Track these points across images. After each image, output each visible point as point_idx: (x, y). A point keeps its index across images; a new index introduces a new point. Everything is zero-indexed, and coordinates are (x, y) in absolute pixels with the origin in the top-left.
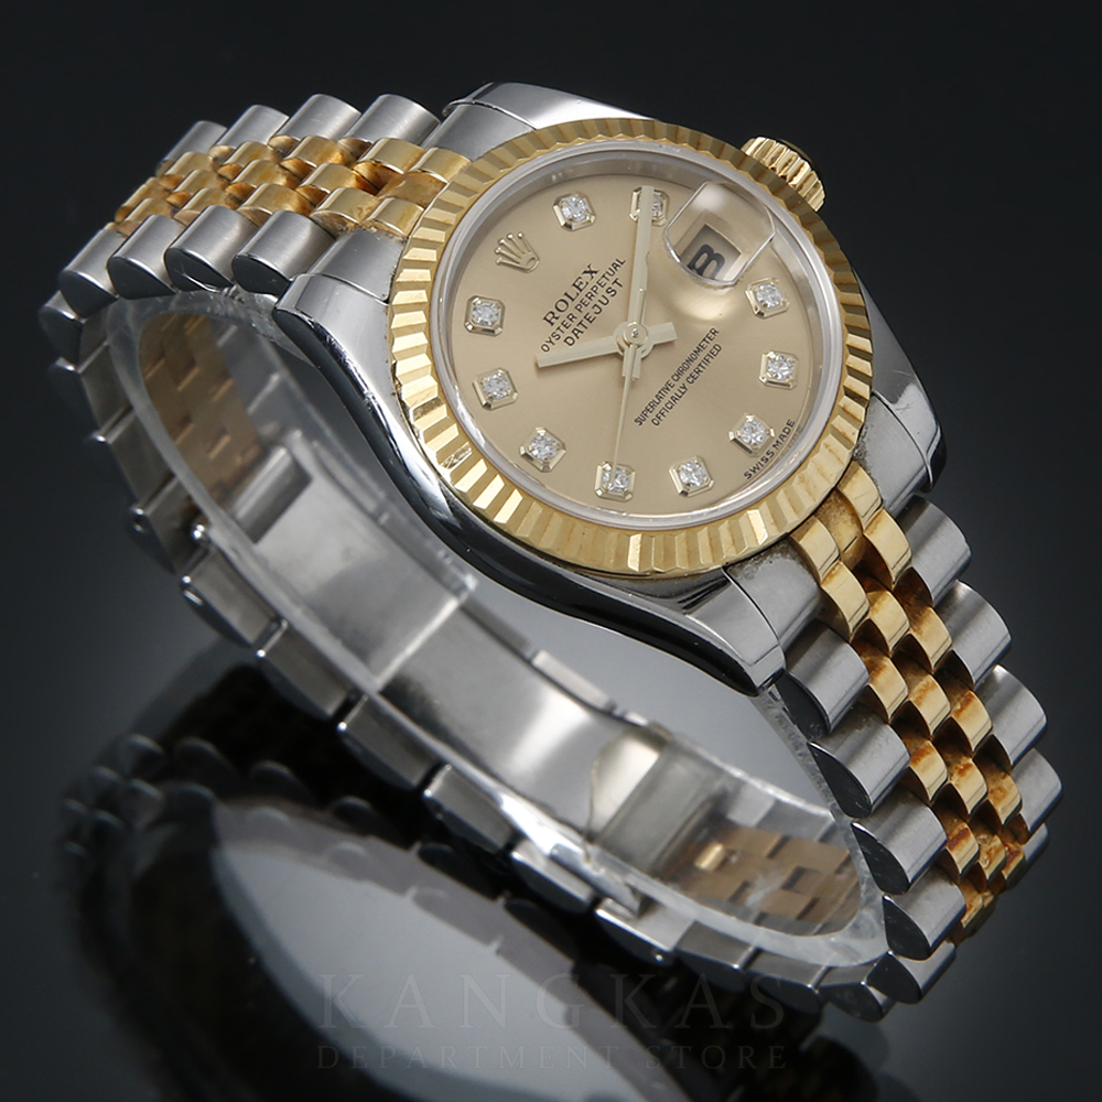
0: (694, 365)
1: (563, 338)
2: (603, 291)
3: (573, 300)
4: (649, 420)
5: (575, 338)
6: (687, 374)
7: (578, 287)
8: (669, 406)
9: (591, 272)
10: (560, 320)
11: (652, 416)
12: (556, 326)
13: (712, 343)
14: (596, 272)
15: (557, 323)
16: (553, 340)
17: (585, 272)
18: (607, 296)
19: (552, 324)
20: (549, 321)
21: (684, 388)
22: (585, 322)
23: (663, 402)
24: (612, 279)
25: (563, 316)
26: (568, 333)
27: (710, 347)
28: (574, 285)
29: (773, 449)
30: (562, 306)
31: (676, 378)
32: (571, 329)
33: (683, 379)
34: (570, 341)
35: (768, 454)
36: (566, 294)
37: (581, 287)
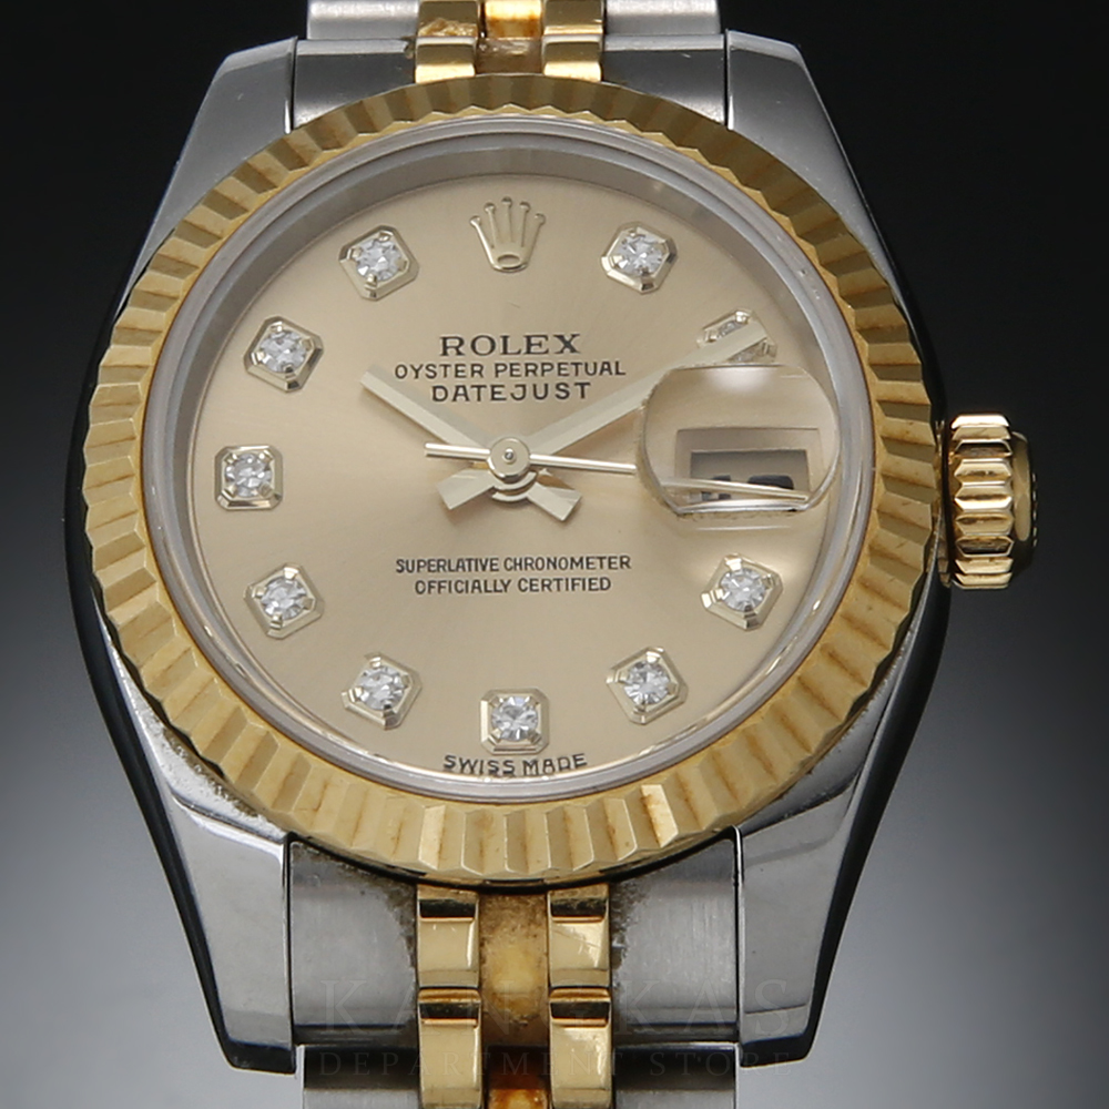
0: (550, 574)
1: (435, 382)
2: (552, 378)
3: (505, 352)
4: (415, 576)
5: (451, 396)
6: (530, 574)
7: (529, 345)
8: (460, 587)
9: (567, 344)
10: (460, 360)
11: (425, 576)
12: (445, 360)
13: (605, 572)
14: (573, 350)
15: (452, 358)
16: (423, 372)
17: (561, 337)
18: (552, 391)
19: (445, 353)
20: (445, 347)
21: (506, 587)
22: (486, 393)
23: (460, 575)
24: (583, 378)
25: (469, 358)
26: (451, 383)
27: (598, 573)
28: (529, 338)
29: (519, 768)
30: (483, 346)
31: (510, 564)
32: (460, 382)
33: (518, 574)
34: (440, 394)
35: (505, 763)
36: (505, 338)
37: (533, 349)
